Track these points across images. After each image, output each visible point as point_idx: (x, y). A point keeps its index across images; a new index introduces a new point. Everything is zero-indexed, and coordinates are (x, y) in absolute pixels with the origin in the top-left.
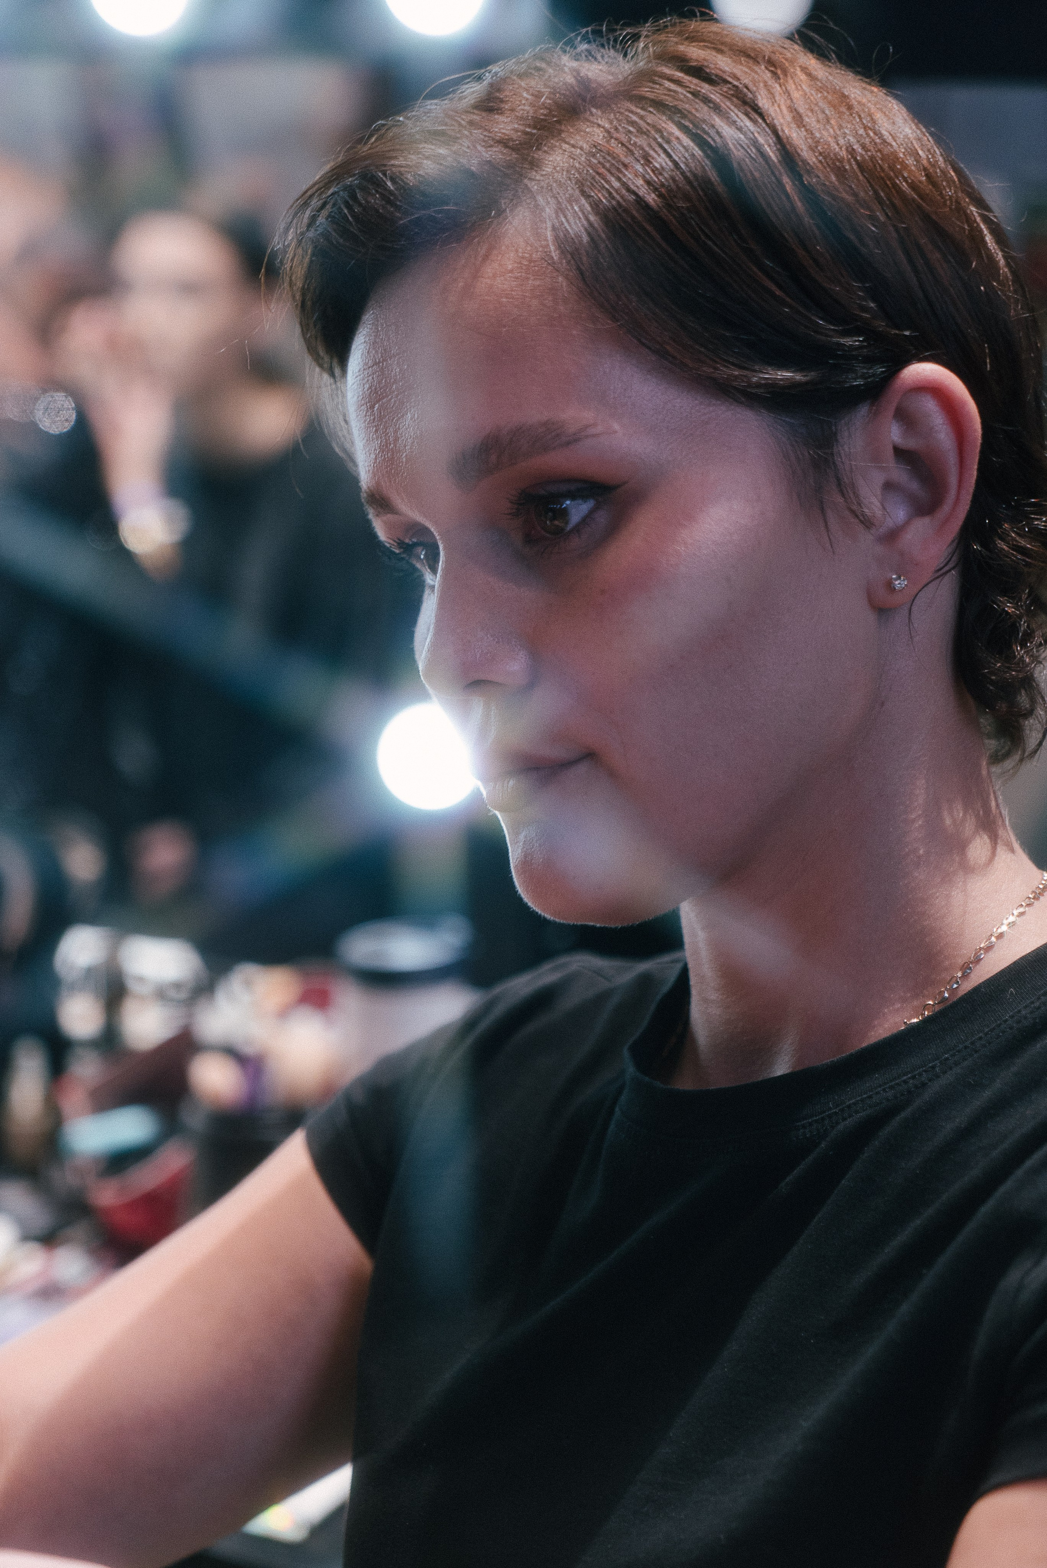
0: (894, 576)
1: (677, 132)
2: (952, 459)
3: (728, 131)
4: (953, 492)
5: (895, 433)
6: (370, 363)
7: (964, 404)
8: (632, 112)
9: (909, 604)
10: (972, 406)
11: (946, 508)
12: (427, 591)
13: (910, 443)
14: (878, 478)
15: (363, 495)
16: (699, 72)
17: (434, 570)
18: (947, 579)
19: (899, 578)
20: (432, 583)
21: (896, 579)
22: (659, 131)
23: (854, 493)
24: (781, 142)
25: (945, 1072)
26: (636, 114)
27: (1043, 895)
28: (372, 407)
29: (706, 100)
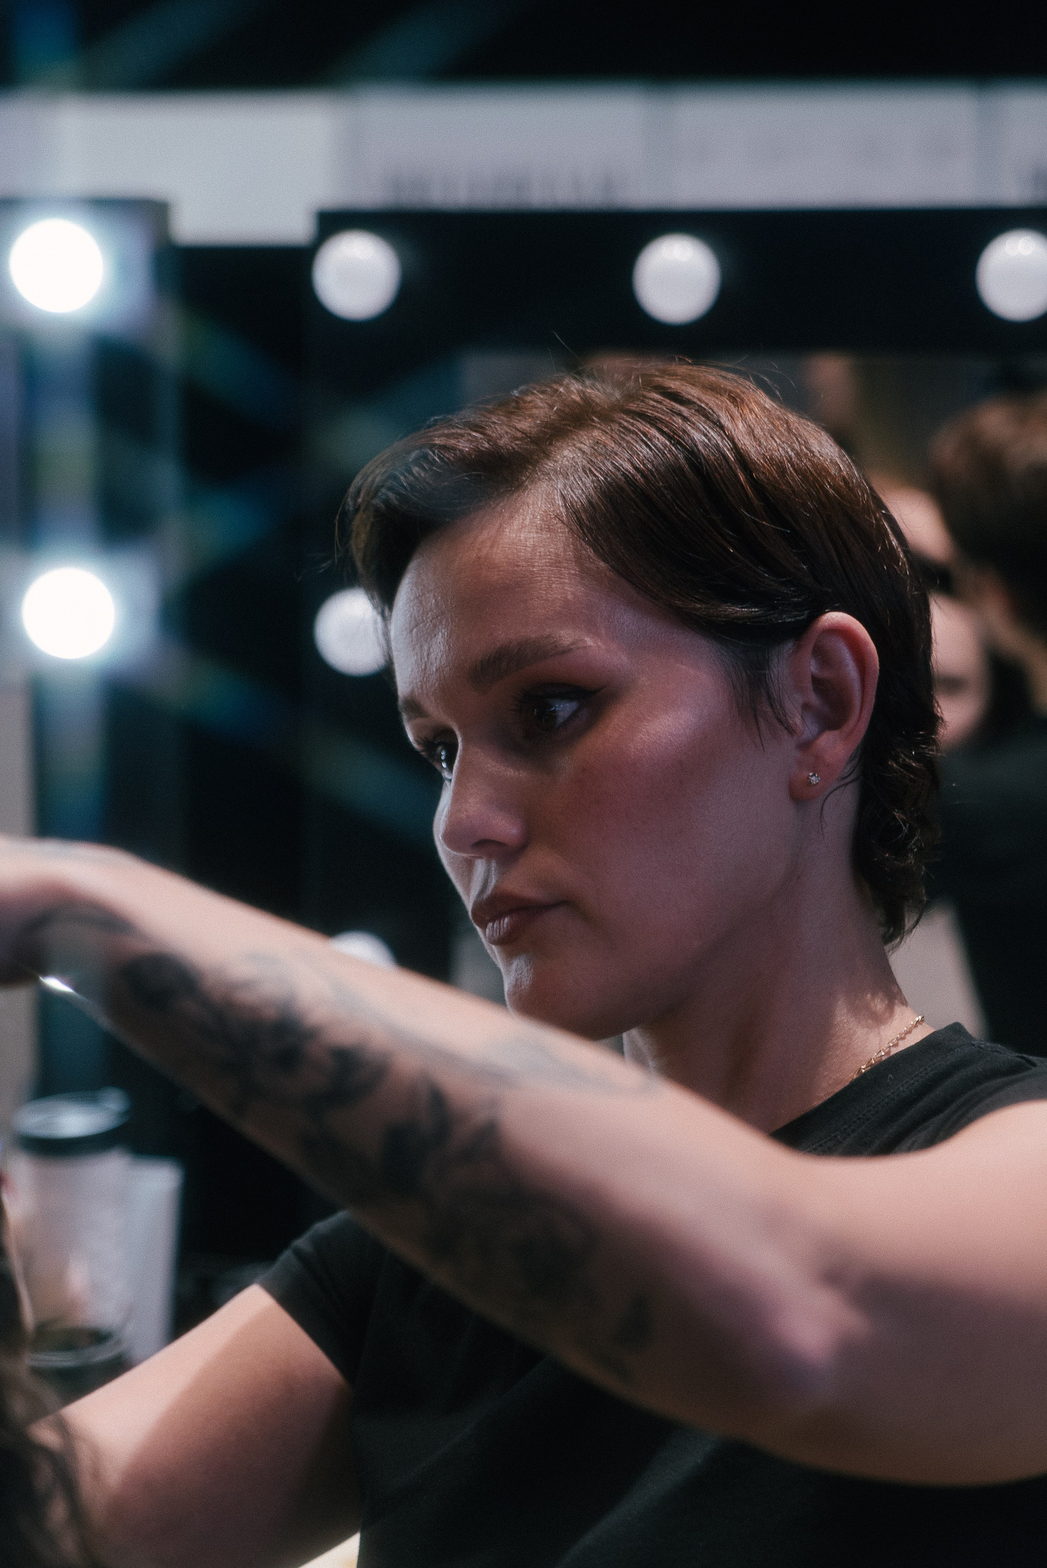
0: (811, 774)
1: (657, 435)
2: (856, 686)
3: (697, 436)
4: (857, 710)
5: (812, 667)
6: (412, 598)
7: (866, 644)
8: (623, 419)
9: (822, 802)
10: (872, 646)
11: (852, 722)
12: (447, 782)
13: (826, 674)
14: (800, 699)
15: (400, 702)
16: (675, 397)
17: (450, 767)
18: (850, 787)
19: (814, 775)
20: (449, 777)
21: (812, 776)
22: (645, 435)
23: (781, 706)
24: (735, 448)
25: (845, 1139)
26: (628, 422)
27: (921, 1024)
28: (411, 631)
29: (680, 414)
